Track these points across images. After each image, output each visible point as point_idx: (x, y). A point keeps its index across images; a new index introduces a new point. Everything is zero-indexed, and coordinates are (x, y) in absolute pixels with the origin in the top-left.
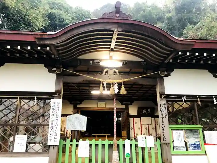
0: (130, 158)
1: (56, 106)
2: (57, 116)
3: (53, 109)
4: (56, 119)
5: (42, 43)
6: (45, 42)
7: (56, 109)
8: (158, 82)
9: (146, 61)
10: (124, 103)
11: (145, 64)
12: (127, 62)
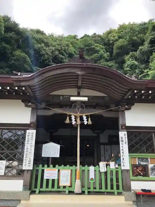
0: (94, 182)
1: (31, 136)
2: (31, 145)
3: (28, 138)
4: (30, 147)
5: (18, 84)
6: (21, 83)
7: (31, 138)
8: (120, 115)
9: (109, 96)
10: (95, 132)
11: (108, 99)
12: (92, 97)
